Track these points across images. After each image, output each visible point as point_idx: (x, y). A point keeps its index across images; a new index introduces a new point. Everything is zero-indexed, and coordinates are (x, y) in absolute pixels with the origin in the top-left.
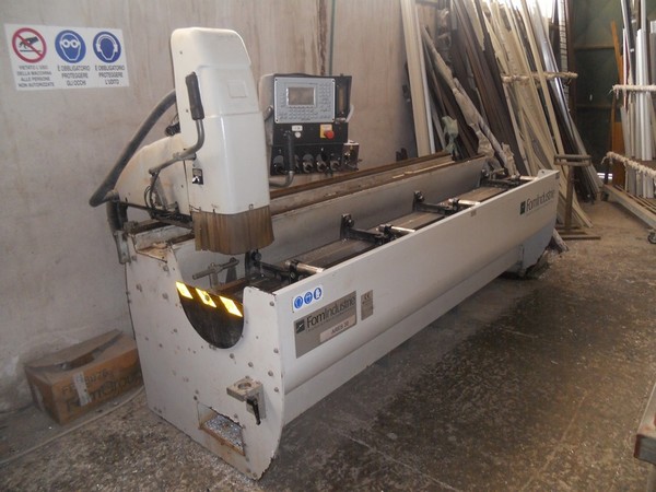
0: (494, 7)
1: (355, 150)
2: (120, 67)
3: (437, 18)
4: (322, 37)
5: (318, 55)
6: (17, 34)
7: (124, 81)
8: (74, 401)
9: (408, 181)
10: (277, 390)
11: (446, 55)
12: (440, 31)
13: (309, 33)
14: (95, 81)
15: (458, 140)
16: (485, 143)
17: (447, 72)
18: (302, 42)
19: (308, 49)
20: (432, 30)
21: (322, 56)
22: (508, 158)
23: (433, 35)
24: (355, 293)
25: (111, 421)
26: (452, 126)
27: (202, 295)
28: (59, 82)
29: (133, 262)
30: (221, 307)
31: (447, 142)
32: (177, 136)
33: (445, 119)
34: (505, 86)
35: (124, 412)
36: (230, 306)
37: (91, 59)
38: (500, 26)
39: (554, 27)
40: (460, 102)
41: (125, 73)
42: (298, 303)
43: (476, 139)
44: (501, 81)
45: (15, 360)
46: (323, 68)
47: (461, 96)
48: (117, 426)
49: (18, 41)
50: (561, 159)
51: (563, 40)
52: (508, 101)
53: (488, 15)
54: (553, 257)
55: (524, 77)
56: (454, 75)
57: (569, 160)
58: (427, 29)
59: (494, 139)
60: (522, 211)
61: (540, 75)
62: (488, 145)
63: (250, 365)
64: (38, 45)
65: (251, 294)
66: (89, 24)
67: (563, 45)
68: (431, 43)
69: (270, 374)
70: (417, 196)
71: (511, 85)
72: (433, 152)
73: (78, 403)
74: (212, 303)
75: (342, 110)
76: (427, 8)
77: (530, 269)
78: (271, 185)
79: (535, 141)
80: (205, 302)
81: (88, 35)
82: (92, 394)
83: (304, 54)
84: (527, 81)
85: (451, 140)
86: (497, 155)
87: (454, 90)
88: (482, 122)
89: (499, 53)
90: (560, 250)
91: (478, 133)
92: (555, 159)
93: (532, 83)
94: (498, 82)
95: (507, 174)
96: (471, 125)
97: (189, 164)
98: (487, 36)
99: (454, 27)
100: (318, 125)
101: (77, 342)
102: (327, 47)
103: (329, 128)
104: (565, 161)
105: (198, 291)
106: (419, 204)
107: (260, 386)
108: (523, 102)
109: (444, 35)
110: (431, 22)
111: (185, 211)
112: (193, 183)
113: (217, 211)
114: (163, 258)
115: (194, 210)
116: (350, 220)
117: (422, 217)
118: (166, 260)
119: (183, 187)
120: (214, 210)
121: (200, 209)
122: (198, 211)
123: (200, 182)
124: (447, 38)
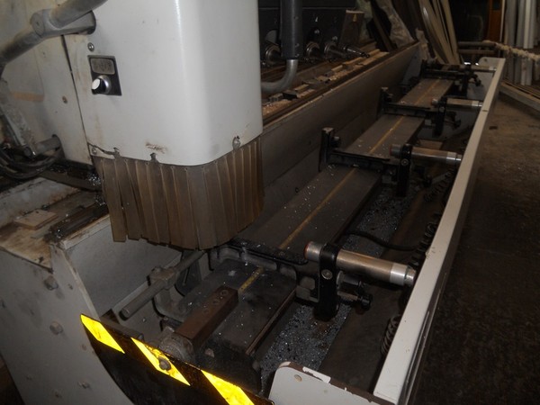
16: (398, 29)
26: (367, 8)
27: (151, 354)
30: (205, 387)
96: (383, 7)
97: (78, 45)
105: (139, 345)
106: (387, 105)
112: (95, 92)
113: (161, 159)
114: (41, 259)
115: (102, 154)
116: (337, 138)
117: (398, 122)
118: (49, 266)
119: (65, 101)
120: (153, 155)
121: (116, 154)
122: (112, 157)
123: (113, 87)
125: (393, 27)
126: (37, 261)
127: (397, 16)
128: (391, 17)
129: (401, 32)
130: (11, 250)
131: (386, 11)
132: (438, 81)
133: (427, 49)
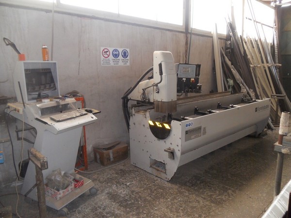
0: (248, 39)
1: (200, 87)
2: (128, 60)
3: (226, 44)
4: (186, 51)
5: (185, 57)
6: (103, 50)
7: (128, 64)
8: (109, 159)
9: (215, 99)
10: (179, 150)
11: (229, 57)
12: (227, 48)
13: (182, 49)
14: (121, 64)
15: (233, 87)
16: (244, 89)
17: (229, 63)
18: (180, 52)
19: (182, 55)
20: (224, 48)
21: (186, 57)
22: (252, 94)
23: (224, 49)
24: (201, 126)
25: (120, 166)
26: (231, 82)
27: (157, 124)
28: (112, 63)
29: (133, 116)
30: (164, 127)
31: (229, 88)
32: (151, 80)
33: (228, 79)
34: (251, 69)
35: (123, 164)
36: (167, 126)
37: (120, 57)
38: (250, 47)
39: (273, 47)
40: (234, 74)
41: (129, 61)
42: (187, 126)
43: (240, 87)
44: (250, 67)
45: (91, 146)
46: (186, 61)
47: (234, 72)
48: (122, 167)
49: (104, 52)
50: (274, 96)
51: (276, 51)
52: (253, 74)
53: (246, 43)
54: (269, 132)
55: (259, 66)
56: (232, 64)
57: (277, 96)
58: (222, 48)
59: (247, 87)
60: (256, 111)
61: (266, 65)
62: (245, 90)
63: (171, 144)
64: (108, 53)
65: (174, 122)
66: (121, 47)
67: (276, 54)
68: (224, 53)
69: (178, 146)
70: (219, 104)
71: (254, 69)
72: (224, 91)
73: (110, 160)
74: (161, 126)
75: (198, 74)
76: (222, 41)
77: (259, 134)
78: (177, 95)
79: (263, 89)
80: (158, 125)
81: (120, 50)
82: (114, 158)
83: (180, 56)
84: (260, 67)
85: (231, 87)
86: (248, 93)
87: (232, 69)
88: (243, 81)
89: (249, 57)
90: (272, 130)
91: (241, 85)
92: (272, 96)
93: (262, 68)
94: (248, 67)
95: (252, 99)
96: (238, 82)
97: (155, 87)
98: (245, 51)
99: (232, 47)
100: (190, 79)
101: (107, 143)
102: (188, 54)
103: (193, 79)
104: (276, 97)
105: (156, 123)
106: (219, 107)
107: (174, 150)
108: (258, 74)
109: (228, 50)
110: (223, 45)
111: (152, 101)
112: (156, 93)
120: (162, 100)
121: (157, 100)
123: (158, 92)
124: (229, 51)
125: (242, 88)
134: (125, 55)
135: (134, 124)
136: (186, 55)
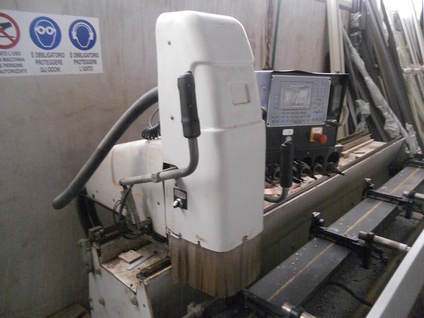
2: (95, 55)
4: (269, 32)
5: (265, 48)
7: (98, 68)
11: (357, 49)
12: (353, 30)
13: (260, 28)
14: (69, 68)
15: (369, 119)
17: (361, 64)
18: (253, 35)
19: (258, 42)
20: (347, 27)
21: (268, 48)
22: (412, 135)
26: (365, 107)
34: (405, 76)
37: (66, 46)
41: (99, 60)
43: (383, 118)
44: (402, 72)
46: (267, 58)
58: (344, 28)
64: (11, 31)
66: (65, 11)
75: (335, 110)
81: (64, 22)
83: (254, 46)
85: (363, 119)
88: (386, 105)
94: (399, 72)
96: (380, 107)
97: (171, 181)
98: (391, 36)
99: (364, 27)
100: (309, 128)
102: (272, 41)
103: (320, 130)
109: (356, 34)
110: (346, 23)
112: (175, 207)
113: (203, 245)
114: (132, 285)
115: (172, 234)
116: (322, 220)
117: (376, 206)
118: (135, 291)
119: (159, 204)
120: (199, 242)
121: (180, 236)
122: (177, 237)
123: (183, 205)
124: (358, 36)
125: (387, 121)
126: (129, 286)
127: (391, 112)
128: (385, 114)
129: (393, 124)
130: (116, 275)
131: (382, 109)
132: (418, 170)
133: (415, 138)
134: (83, 38)
135: (103, 303)
136: (268, 43)
